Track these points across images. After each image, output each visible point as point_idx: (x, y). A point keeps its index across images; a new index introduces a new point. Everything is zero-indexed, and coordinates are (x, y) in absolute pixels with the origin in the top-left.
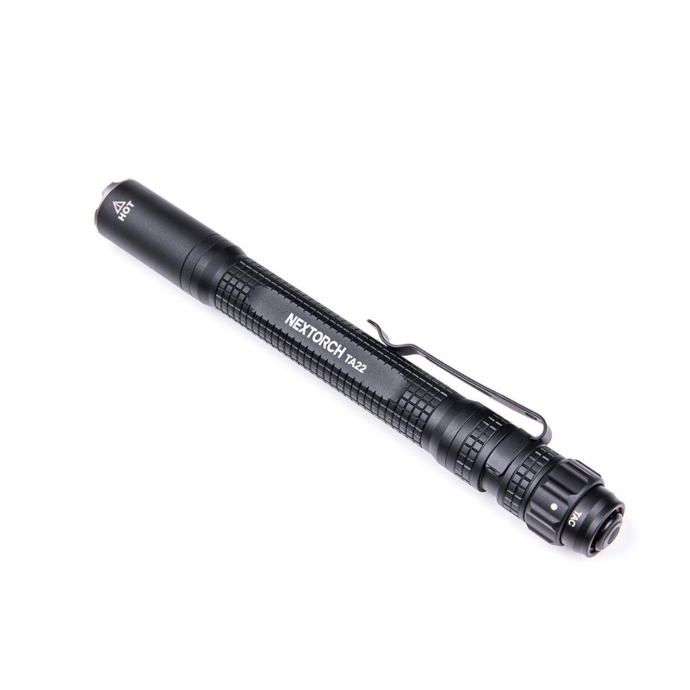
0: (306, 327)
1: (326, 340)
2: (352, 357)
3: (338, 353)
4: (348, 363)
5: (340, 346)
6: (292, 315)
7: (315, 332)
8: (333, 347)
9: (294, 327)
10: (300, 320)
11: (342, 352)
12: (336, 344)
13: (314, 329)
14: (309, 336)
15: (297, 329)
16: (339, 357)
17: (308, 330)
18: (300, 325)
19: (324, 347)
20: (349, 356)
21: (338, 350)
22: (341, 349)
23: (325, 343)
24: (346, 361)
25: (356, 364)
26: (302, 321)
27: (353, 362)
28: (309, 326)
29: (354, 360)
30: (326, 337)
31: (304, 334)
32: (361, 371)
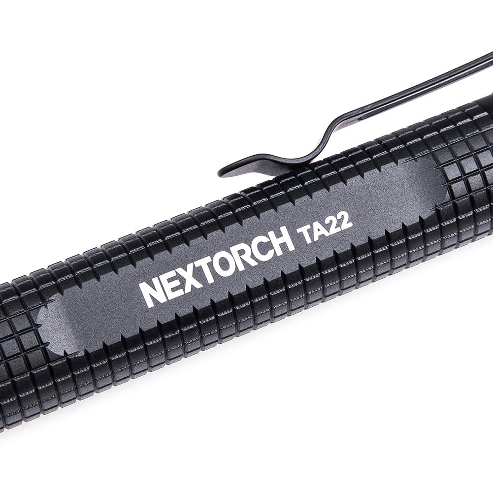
0: (187, 274)
1: (241, 252)
2: (308, 227)
3: (283, 246)
4: (316, 239)
5: (271, 234)
6: (144, 287)
7: (210, 265)
8: (264, 248)
9: (172, 296)
10: (164, 277)
11: (286, 238)
12: (263, 239)
13: (203, 263)
14: (210, 280)
15: (180, 293)
16: (291, 247)
17: (198, 273)
18: (177, 283)
19: (253, 263)
20: (304, 230)
21: (276, 242)
22: (279, 235)
23: (247, 257)
24: (309, 241)
25: (327, 227)
26: (172, 274)
27: (319, 230)
28: (190, 267)
29: (317, 225)
30: (235, 249)
31: (198, 285)
32: (346, 225)
